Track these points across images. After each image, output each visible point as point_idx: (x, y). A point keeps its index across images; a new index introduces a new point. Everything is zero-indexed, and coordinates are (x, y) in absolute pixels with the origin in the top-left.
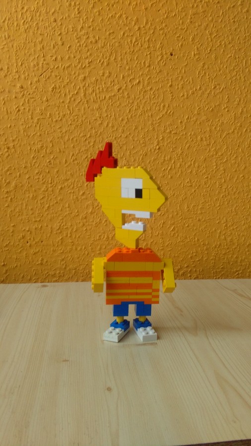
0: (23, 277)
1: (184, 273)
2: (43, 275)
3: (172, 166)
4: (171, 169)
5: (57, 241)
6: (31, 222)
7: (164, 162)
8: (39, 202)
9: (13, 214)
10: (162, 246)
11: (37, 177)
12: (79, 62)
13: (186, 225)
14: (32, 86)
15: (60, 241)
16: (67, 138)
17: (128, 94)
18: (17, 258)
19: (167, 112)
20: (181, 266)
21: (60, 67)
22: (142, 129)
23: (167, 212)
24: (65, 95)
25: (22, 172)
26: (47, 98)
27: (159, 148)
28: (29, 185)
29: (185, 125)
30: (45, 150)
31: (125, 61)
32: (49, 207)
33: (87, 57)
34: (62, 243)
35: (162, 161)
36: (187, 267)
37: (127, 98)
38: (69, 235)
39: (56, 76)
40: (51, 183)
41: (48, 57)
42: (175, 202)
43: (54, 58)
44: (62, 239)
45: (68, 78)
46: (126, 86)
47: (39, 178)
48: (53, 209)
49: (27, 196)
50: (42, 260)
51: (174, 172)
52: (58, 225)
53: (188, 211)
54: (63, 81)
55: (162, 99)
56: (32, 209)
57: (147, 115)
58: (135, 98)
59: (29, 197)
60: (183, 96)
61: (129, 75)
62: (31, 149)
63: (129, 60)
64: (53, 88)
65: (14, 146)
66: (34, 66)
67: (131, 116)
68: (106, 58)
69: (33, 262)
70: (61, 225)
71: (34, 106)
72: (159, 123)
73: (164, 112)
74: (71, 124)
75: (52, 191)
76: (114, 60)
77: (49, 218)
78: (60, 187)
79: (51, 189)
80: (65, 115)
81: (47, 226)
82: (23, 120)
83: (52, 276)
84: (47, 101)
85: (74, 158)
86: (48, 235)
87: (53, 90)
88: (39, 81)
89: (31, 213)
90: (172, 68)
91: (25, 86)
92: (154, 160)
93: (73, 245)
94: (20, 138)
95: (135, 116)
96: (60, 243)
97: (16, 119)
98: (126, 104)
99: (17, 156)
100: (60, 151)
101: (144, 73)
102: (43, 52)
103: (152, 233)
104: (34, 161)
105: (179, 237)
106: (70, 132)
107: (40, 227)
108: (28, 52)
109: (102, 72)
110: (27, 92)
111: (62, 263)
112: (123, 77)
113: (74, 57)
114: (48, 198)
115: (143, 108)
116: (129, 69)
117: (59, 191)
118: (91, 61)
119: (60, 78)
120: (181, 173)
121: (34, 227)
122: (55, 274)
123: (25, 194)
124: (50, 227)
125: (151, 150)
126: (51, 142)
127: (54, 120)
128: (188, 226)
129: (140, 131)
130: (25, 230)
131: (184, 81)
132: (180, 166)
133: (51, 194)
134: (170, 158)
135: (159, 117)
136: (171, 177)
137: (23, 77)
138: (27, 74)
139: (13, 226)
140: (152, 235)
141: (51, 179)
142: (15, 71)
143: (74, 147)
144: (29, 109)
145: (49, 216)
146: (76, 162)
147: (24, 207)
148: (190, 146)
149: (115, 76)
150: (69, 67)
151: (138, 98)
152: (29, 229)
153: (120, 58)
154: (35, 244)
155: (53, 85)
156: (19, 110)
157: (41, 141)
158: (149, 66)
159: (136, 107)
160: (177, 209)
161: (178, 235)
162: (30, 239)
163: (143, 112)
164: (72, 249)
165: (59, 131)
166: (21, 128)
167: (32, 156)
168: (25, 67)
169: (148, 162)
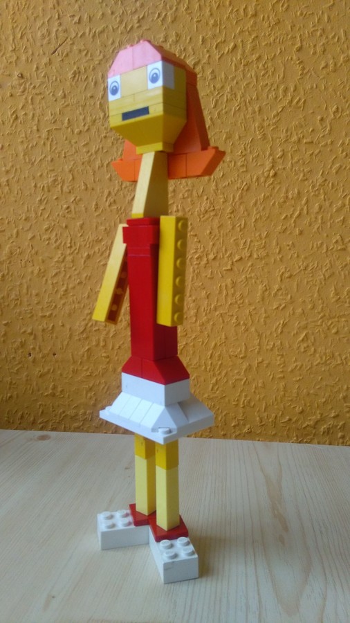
0: (22, 417)
1: (329, 429)
2: (56, 415)
3: (302, 209)
4: (300, 214)
5: (81, 353)
6: (35, 318)
7: (285, 202)
8: (50, 282)
9: (6, 304)
10: (282, 372)
11: (46, 237)
12: (121, 22)
13: (334, 331)
14: (39, 72)
15: (85, 355)
16: (98, 163)
17: (213, 72)
18: (11, 383)
19: (291, 101)
20: (322, 415)
21: (87, 34)
22: (240, 137)
23: (292, 302)
24: (96, 83)
25: (21, 227)
26: (64, 92)
27: (275, 175)
28: (33, 252)
29: (330, 124)
30: (60, 186)
31: (207, 11)
32: (66, 291)
33: (136, 10)
34: (88, 358)
35: (282, 200)
36: (336, 417)
37: (211, 79)
38: (102, 344)
39: (80, 51)
40: (71, 247)
41: (67, 20)
42: (308, 282)
43: (76, 19)
44: (89, 349)
45: (101, 52)
46: (209, 56)
47: (50, 238)
48: (73, 295)
49: (30, 270)
50: (55, 388)
51: (307, 221)
52: (83, 323)
53: (337, 301)
54: (92, 60)
55: (282, 76)
56: (37, 295)
57: (250, 109)
58: (226, 78)
59: (32, 272)
60: (326, 66)
61: (214, 36)
62: (35, 186)
63: (215, 7)
64: (75, 74)
65: (8, 181)
66: (43, 36)
67: (219, 114)
68: (171, 8)
69: (39, 390)
70: (87, 325)
71: (41, 109)
72: (275, 123)
73: (285, 103)
74: (105, 137)
75: (73, 261)
76: (186, 10)
77: (67, 312)
78: (86, 254)
79: (71, 257)
80: (95, 121)
81: (63, 326)
82: (24, 135)
83: (72, 418)
84: (65, 96)
85: (111, 199)
86: (65, 343)
87: (74, 77)
88: (50, 62)
89: (35, 302)
90: (301, 14)
91: (27, 74)
92: (265, 198)
93: (108, 363)
94: (18, 167)
95: (226, 113)
96: (85, 358)
97: (11, 134)
98: (208, 91)
99: (13, 199)
100: (87, 188)
101: (246, 28)
102: (58, 11)
103: (259, 345)
104: (42, 208)
105: (317, 355)
106: (104, 151)
107: (50, 328)
108: (33, 14)
109: (162, 35)
110: (31, 84)
111: (89, 395)
112: (204, 41)
113: (112, 13)
114: (65, 276)
115: (243, 95)
116: (215, 25)
117: (85, 262)
118: (143, 18)
119: (86, 55)
120: (322, 223)
121: (40, 327)
122: (77, 415)
123: (25, 267)
124: (68, 326)
125: (258, 179)
126: (70, 171)
127: (76, 131)
128: (337, 333)
129: (237, 143)
130: (25, 332)
131: (327, 37)
132: (320, 207)
133: (70, 268)
134: (299, 193)
135: (275, 112)
136: (301, 233)
137: (23, 58)
138: (30, 53)
139: (6, 325)
140: (260, 349)
141: (71, 240)
142: (11, 49)
143: (110, 179)
144: (34, 115)
145: (67, 308)
146: (114, 207)
147: (25, 291)
148: (341, 167)
149: (188, 41)
150: (101, 32)
151: (233, 79)
152: (32, 330)
153: (197, 6)
154: (43, 357)
155: (75, 68)
156: (17, 118)
157: (54, 170)
158: (255, 15)
159: (229, 95)
160: (312, 296)
161: (315, 351)
162: (34, 349)
163: (243, 104)
164: (106, 370)
165: (84, 150)
166: (20, 148)
167: (39, 199)
168: (28, 41)
169: (252, 203)
